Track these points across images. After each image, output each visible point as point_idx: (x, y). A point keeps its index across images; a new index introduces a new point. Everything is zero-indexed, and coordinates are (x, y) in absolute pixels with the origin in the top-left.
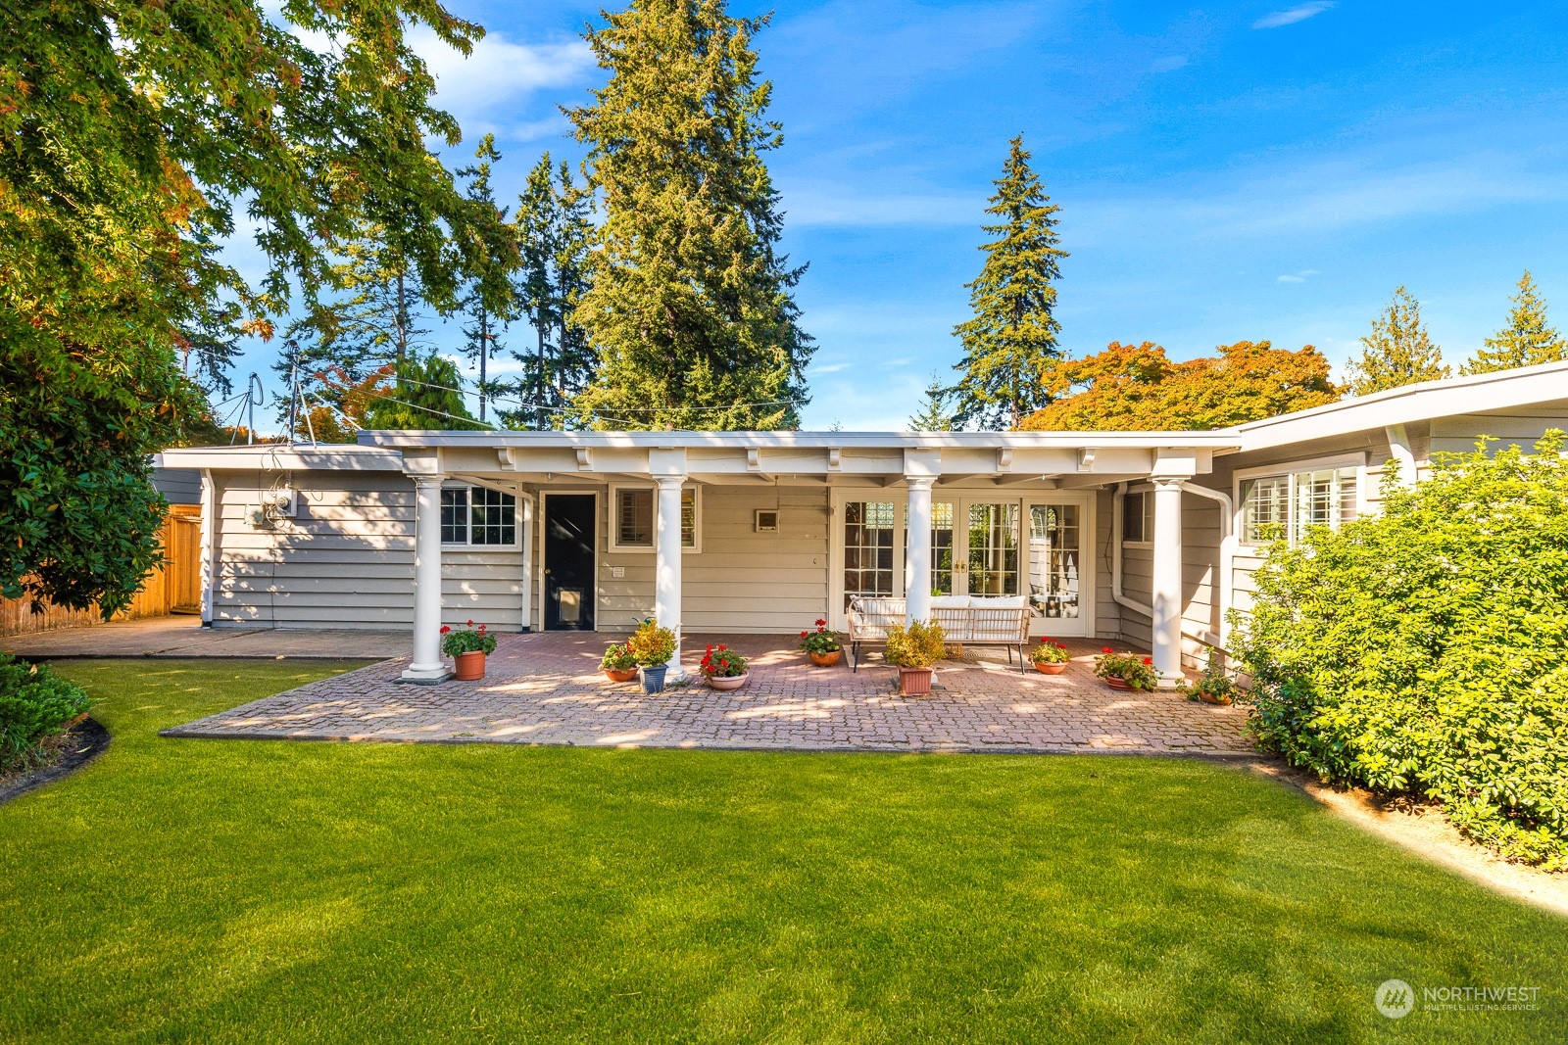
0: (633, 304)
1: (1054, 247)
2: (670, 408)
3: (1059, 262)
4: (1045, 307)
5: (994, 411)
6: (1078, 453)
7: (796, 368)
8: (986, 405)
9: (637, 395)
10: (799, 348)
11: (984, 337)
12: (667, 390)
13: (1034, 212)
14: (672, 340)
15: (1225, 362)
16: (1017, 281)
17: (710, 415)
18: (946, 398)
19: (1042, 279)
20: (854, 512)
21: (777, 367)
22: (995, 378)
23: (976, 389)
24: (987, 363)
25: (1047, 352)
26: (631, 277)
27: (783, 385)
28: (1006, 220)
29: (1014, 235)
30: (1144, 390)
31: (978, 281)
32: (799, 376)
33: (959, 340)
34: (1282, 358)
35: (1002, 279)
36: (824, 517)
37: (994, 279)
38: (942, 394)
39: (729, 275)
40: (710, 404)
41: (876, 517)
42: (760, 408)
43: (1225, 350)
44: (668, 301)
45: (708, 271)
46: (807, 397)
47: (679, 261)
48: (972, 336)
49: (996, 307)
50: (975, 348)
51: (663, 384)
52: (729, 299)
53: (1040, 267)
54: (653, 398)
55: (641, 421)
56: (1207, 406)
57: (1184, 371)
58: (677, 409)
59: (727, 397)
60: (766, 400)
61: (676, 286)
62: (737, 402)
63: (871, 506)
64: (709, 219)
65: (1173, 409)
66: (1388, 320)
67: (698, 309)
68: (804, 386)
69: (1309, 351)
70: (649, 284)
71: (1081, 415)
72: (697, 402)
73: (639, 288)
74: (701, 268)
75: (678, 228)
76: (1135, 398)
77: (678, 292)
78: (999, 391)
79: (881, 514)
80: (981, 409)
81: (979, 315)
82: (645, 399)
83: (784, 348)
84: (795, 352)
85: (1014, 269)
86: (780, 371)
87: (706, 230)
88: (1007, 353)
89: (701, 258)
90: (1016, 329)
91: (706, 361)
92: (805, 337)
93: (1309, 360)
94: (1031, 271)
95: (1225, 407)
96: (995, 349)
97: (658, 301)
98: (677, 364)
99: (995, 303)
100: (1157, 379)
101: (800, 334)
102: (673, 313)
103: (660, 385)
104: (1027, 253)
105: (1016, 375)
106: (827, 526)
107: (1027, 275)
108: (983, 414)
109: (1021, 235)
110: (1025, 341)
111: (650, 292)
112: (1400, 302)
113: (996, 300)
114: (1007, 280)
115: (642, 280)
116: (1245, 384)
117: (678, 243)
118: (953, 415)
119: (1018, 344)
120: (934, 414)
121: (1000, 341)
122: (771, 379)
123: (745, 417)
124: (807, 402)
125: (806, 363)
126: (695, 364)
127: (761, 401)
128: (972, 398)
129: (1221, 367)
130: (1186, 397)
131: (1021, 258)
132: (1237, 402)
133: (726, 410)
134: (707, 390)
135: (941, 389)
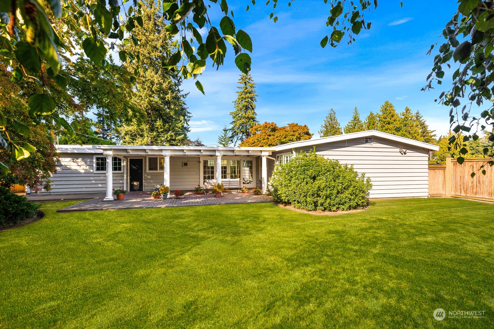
0: (138, 103)
1: (255, 94)
2: (150, 133)
3: (256, 98)
4: (253, 109)
5: (241, 135)
6: (248, 151)
7: (186, 122)
8: (239, 134)
9: (140, 129)
10: (187, 116)
11: (238, 116)
12: (149, 128)
13: (250, 84)
14: (150, 114)
15: (289, 128)
16: (246, 102)
17: (162, 135)
18: (228, 132)
19: (252, 102)
20: (206, 162)
21: (181, 121)
22: (241, 127)
23: (236, 130)
24: (239, 123)
25: (254, 121)
26: (138, 95)
27: (183, 126)
28: (243, 85)
29: (245, 90)
30: (272, 134)
31: (236, 101)
32: (187, 124)
33: (231, 116)
34: (300, 127)
35: (242, 101)
36: (199, 163)
37: (240, 101)
38: (227, 130)
39: (168, 97)
40: (162, 132)
41: (210, 163)
42: (177, 134)
43: (289, 125)
44: (150, 102)
45: (161, 95)
46: (189, 130)
47: (153, 92)
48: (235, 115)
49: (241, 108)
50: (235, 119)
51: (148, 126)
52: (168, 103)
53: (251, 98)
54: (145, 130)
55: (141, 136)
56: (284, 138)
57: (280, 129)
58: (152, 133)
59: (167, 130)
60: (179, 131)
61: (152, 99)
62: (170, 132)
63: (209, 161)
64: (162, 81)
65: (277, 138)
66: (329, 116)
67: (158, 105)
68: (189, 127)
69: (305, 126)
70: (143, 98)
71: (258, 139)
72: (158, 132)
73: (140, 98)
74: (159, 94)
75: (152, 83)
76: (270, 135)
77: (153, 100)
78: (242, 130)
79: (211, 163)
80: (237, 135)
81: (236, 110)
82: (142, 130)
83: (183, 116)
84: (186, 117)
85: (245, 99)
86: (182, 123)
87: (161, 84)
88: (243, 120)
89: (159, 91)
90: (246, 114)
91: (161, 120)
92: (189, 113)
93: (305, 128)
94: (249, 99)
95: (288, 138)
96: (241, 119)
97: (146, 103)
98: (152, 121)
99: (240, 107)
100: (275, 131)
101: (187, 112)
102: (150, 106)
103: (147, 126)
104: (248, 95)
105: (246, 126)
106: (199, 165)
107: (248, 100)
108: (238, 136)
109: (247, 90)
110: (248, 117)
111: (144, 100)
112: (332, 112)
113: (241, 106)
114: (243, 101)
115: (141, 96)
116: (292, 133)
117: (152, 87)
118: (230, 136)
119: (246, 118)
120: (225, 136)
121: (242, 117)
122: (180, 125)
123: (173, 136)
124: (190, 131)
125: (189, 120)
126: (158, 121)
127: (177, 132)
128: (235, 132)
129: (288, 129)
130: (280, 136)
131: (247, 96)
132: (290, 137)
133: (167, 134)
134: (161, 128)
135: (227, 129)
